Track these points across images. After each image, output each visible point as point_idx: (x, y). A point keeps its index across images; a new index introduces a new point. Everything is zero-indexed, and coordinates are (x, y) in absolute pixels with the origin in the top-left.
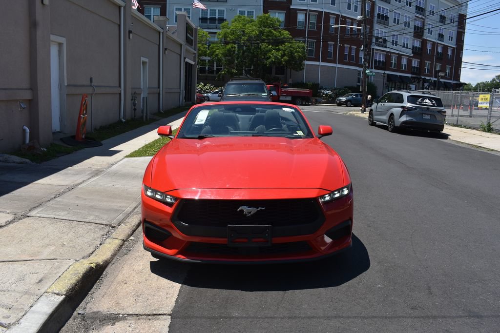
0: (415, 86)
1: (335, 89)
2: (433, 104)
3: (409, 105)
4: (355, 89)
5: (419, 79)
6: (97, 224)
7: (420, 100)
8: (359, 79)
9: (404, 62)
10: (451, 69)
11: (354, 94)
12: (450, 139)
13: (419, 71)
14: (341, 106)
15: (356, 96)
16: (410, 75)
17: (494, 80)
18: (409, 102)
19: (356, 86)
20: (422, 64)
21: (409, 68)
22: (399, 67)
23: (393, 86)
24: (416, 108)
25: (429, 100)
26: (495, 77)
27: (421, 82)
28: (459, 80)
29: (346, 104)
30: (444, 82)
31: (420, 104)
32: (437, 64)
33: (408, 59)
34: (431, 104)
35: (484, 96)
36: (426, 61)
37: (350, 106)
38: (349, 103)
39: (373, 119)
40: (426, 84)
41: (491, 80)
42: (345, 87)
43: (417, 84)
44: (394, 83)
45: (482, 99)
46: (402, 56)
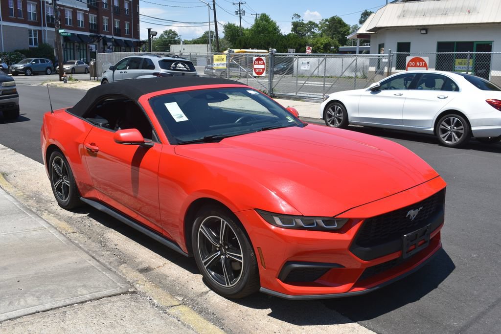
0: (95, 46)
1: (5, 54)
2: (187, 68)
3: (162, 71)
4: (29, 53)
5: (98, 37)
7: (173, 65)
8: (31, 40)
9: (80, 17)
10: (130, 25)
11: (33, 59)
13: (97, 28)
15: (36, 61)
16: (88, 34)
18: (162, 67)
19: (28, 48)
20: (99, 20)
21: (87, 26)
22: (75, 24)
23: (72, 47)
25: (182, 64)
27: (101, 41)
28: (139, 38)
29: (24, 72)
30: (125, 40)
31: (174, 69)
32: (115, 20)
33: (84, 14)
34: (185, 69)
36: (103, 17)
37: (31, 75)
38: (29, 72)
42: (16, 51)
43: (97, 44)
44: (72, 44)
45: (217, 60)
46: (77, 11)
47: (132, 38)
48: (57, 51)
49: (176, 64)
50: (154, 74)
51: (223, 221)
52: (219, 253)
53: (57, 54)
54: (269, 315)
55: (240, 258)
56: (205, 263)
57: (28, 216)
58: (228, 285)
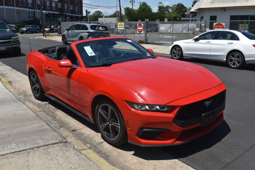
0: (61, 19)
1: (17, 23)
2: (104, 29)
3: (92, 31)
4: (29, 23)
5: (62, 15)
7: (97, 28)
8: (30, 16)
9: (54, 5)
10: (78, 9)
11: (31, 25)
13: (62, 10)
15: (32, 27)
16: (58, 13)
17: (94, 14)
19: (29, 21)
20: (63, 6)
21: (57, 9)
22: (51, 8)
23: (50, 19)
26: (94, 12)
27: (64, 17)
28: (82, 15)
29: (26, 32)
30: (76, 16)
31: (98, 30)
32: (71, 6)
33: (56, 3)
34: (103, 30)
36: (65, 4)
37: (29, 33)
38: (28, 32)
39: (66, 40)
40: (68, 18)
41: (93, 14)
42: (23, 22)
43: (62, 18)
45: (120, 25)
46: (52, 2)
47: (79, 15)
48: (41, 21)
49: (98, 27)
50: (88, 32)
51: (110, 107)
52: (108, 123)
53: (42, 23)
54: (133, 154)
55: (118, 125)
56: (102, 128)
57: (19, 103)
58: (113, 139)
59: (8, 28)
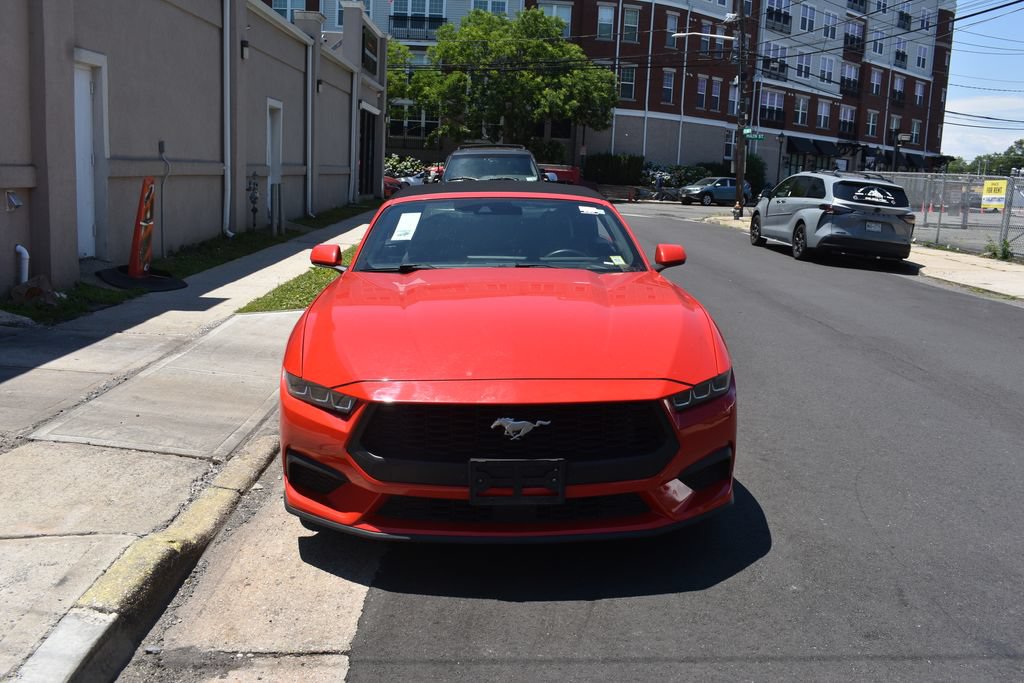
0: (845, 162)
1: (678, 168)
2: (888, 200)
3: (837, 202)
4: (720, 169)
5: (855, 148)
6: (181, 456)
7: (860, 192)
8: (728, 147)
9: (823, 111)
10: (922, 127)
11: (719, 178)
12: (922, 274)
13: (855, 130)
14: (690, 204)
15: (723, 183)
16: (835, 140)
18: (837, 195)
19: (721, 162)
20: (860, 115)
21: (835, 125)
22: (812, 122)
23: (800, 162)
24: (853, 209)
25: (879, 191)
27: (859, 154)
28: (938, 151)
29: (700, 200)
30: (907, 154)
31: (861, 199)
32: (892, 115)
33: (832, 105)
34: (884, 201)
35: (993, 184)
36: (869, 110)
38: (707, 199)
40: (870, 159)
42: (699, 165)
43: (850, 158)
44: (801, 157)
45: (990, 190)
46: (820, 100)
47: (923, 150)
49: (866, 191)
50: (822, 207)
59: (535, 173)
